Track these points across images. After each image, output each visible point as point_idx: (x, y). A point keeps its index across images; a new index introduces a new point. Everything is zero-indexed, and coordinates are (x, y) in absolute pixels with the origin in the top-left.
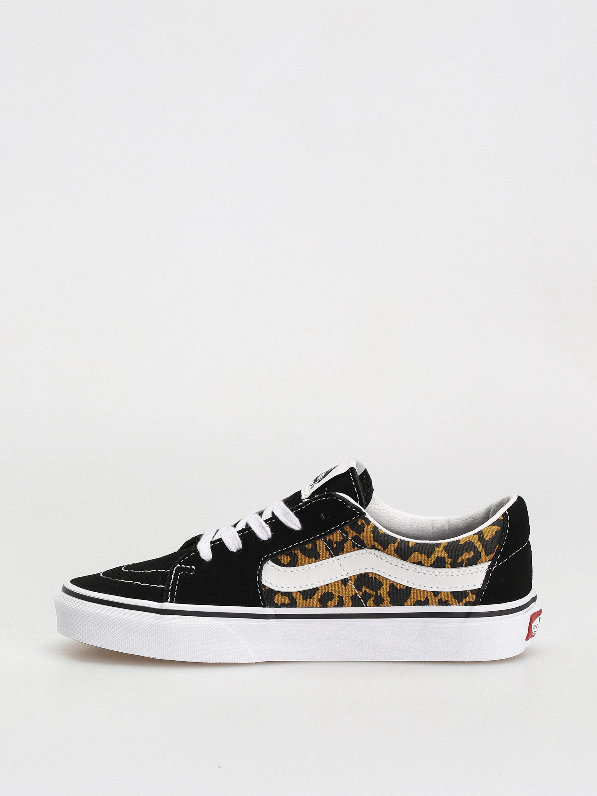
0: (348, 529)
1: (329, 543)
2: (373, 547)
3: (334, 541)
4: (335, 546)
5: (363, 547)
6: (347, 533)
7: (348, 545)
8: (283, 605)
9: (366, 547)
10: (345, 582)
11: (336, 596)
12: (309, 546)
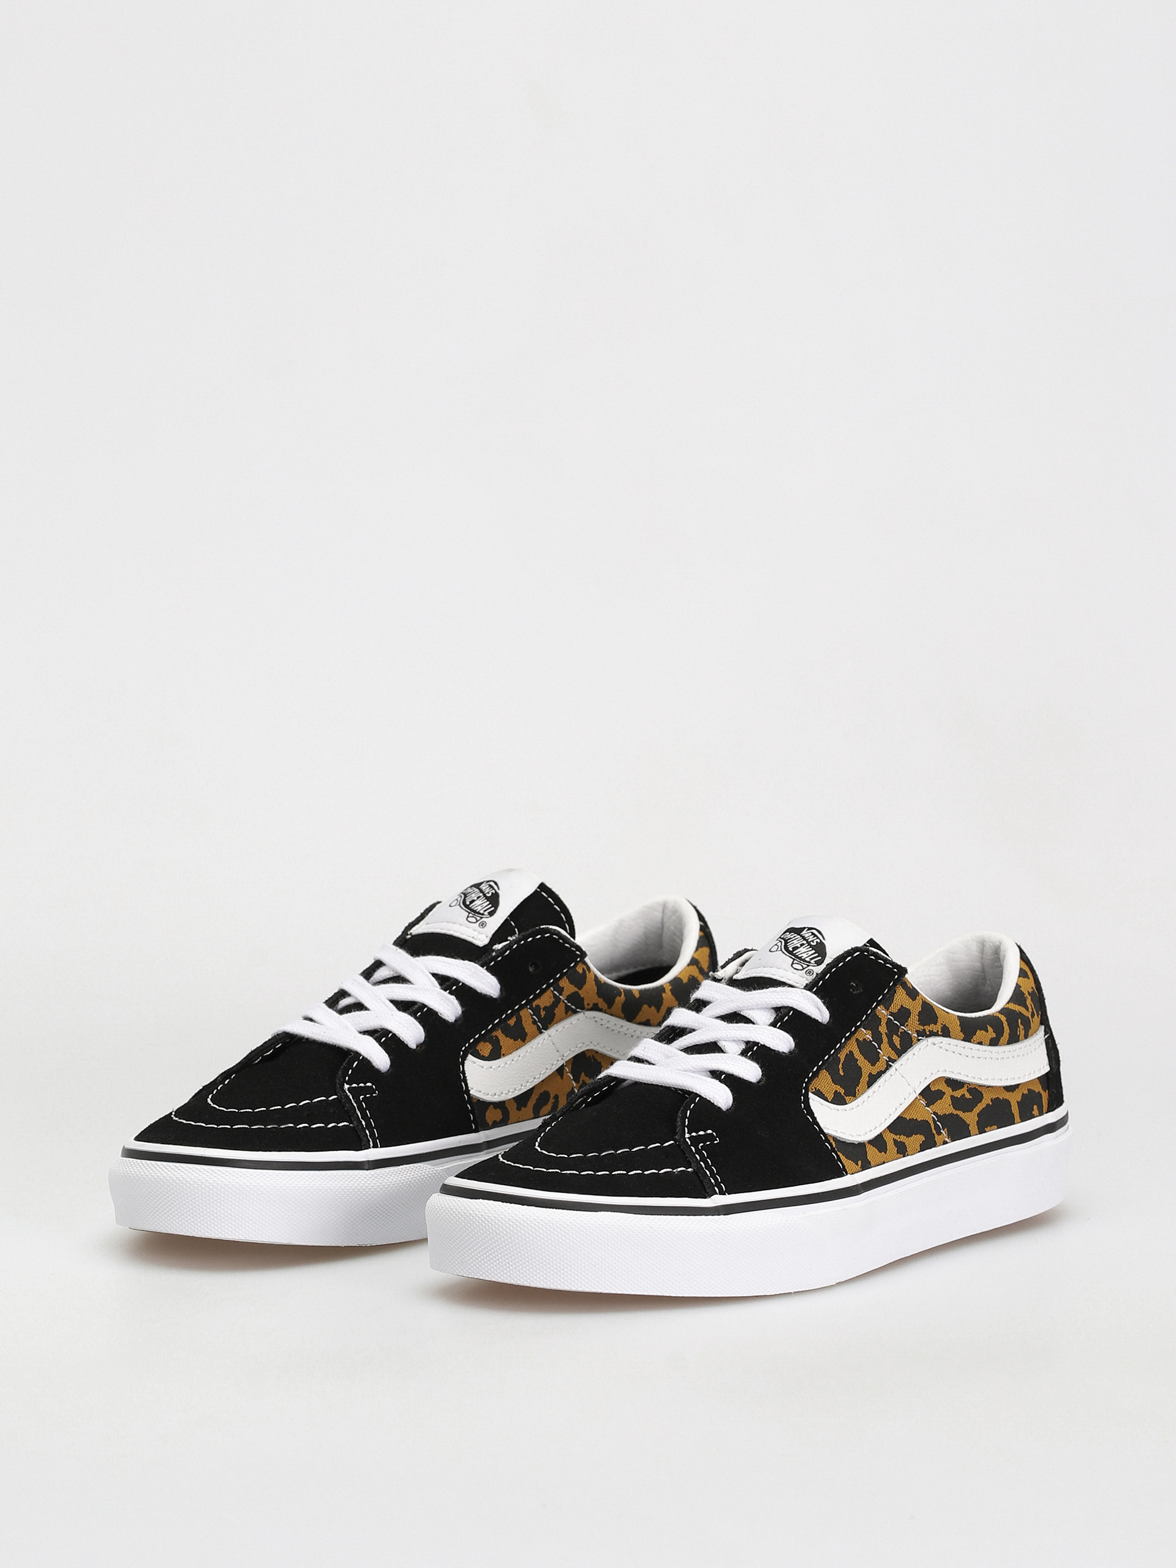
0: (564, 983)
1: (536, 1011)
2: (595, 1008)
3: (542, 1006)
4: (543, 1013)
5: (578, 1010)
6: (561, 990)
7: (560, 1010)
8: (496, 1125)
9: (583, 1008)
10: (560, 1071)
11: (552, 1096)
12: (512, 1022)
